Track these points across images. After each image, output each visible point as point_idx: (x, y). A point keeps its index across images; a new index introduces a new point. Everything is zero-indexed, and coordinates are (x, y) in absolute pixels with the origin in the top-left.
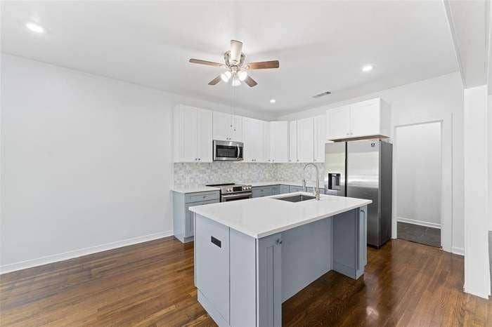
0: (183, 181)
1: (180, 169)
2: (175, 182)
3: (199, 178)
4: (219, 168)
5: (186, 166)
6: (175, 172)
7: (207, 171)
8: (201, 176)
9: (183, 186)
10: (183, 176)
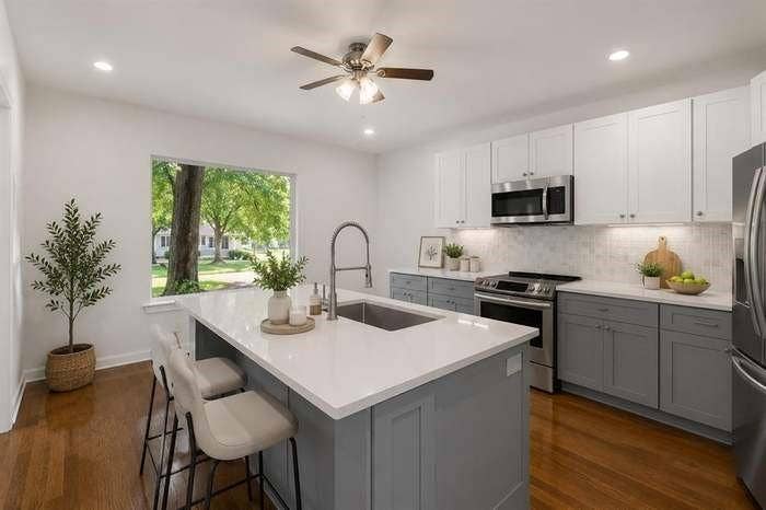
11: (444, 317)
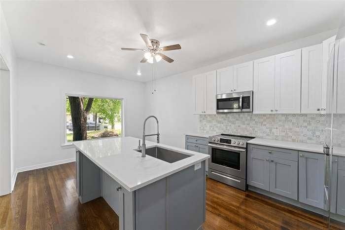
0: (205, 128)
1: (204, 119)
2: (200, 128)
3: (217, 127)
4: (237, 120)
5: (207, 117)
6: (200, 121)
7: (224, 122)
8: (219, 125)
9: (205, 132)
10: (205, 124)
11: (193, 155)
